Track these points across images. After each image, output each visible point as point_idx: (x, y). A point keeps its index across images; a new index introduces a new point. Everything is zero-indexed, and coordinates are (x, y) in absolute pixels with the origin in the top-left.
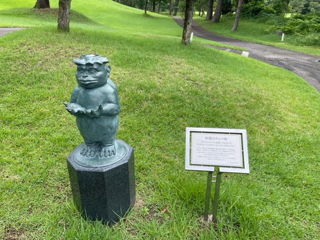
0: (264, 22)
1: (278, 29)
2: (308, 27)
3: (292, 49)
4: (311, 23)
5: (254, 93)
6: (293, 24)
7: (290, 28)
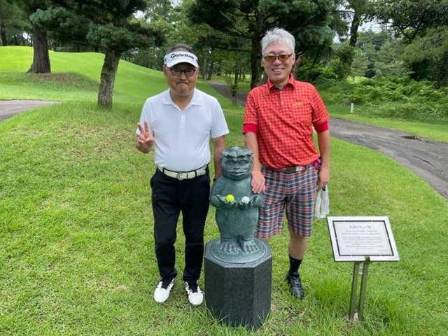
0: (325, 89)
1: (345, 98)
2: (380, 95)
3: (367, 123)
4: (383, 90)
5: (351, 179)
6: (361, 92)
7: (359, 97)
